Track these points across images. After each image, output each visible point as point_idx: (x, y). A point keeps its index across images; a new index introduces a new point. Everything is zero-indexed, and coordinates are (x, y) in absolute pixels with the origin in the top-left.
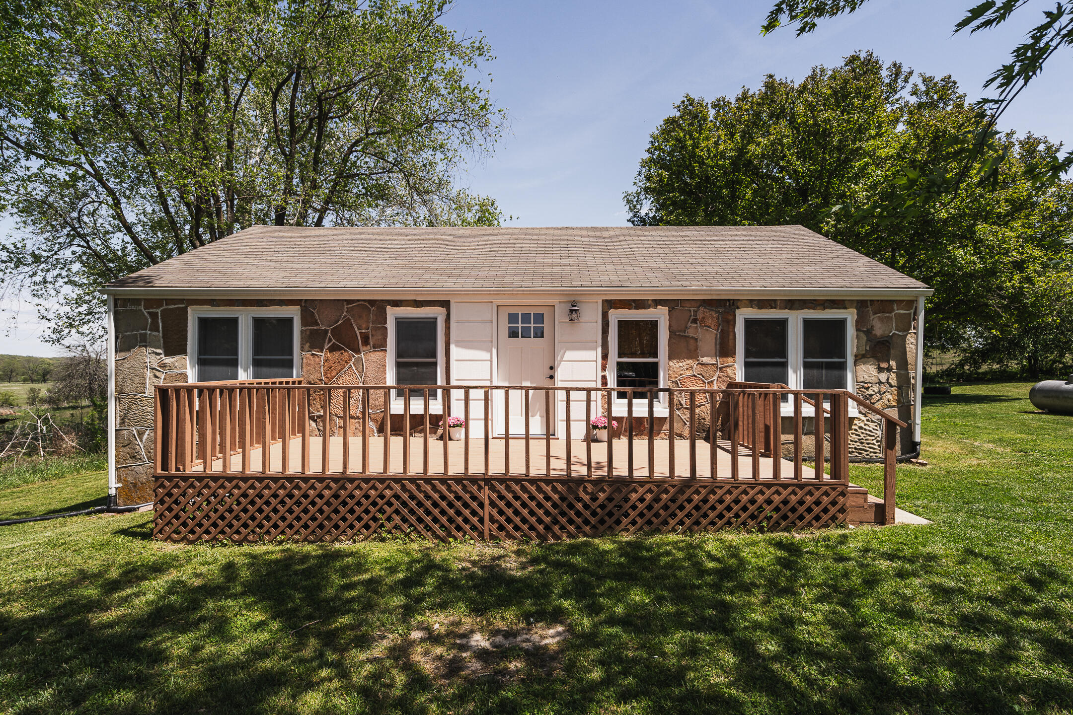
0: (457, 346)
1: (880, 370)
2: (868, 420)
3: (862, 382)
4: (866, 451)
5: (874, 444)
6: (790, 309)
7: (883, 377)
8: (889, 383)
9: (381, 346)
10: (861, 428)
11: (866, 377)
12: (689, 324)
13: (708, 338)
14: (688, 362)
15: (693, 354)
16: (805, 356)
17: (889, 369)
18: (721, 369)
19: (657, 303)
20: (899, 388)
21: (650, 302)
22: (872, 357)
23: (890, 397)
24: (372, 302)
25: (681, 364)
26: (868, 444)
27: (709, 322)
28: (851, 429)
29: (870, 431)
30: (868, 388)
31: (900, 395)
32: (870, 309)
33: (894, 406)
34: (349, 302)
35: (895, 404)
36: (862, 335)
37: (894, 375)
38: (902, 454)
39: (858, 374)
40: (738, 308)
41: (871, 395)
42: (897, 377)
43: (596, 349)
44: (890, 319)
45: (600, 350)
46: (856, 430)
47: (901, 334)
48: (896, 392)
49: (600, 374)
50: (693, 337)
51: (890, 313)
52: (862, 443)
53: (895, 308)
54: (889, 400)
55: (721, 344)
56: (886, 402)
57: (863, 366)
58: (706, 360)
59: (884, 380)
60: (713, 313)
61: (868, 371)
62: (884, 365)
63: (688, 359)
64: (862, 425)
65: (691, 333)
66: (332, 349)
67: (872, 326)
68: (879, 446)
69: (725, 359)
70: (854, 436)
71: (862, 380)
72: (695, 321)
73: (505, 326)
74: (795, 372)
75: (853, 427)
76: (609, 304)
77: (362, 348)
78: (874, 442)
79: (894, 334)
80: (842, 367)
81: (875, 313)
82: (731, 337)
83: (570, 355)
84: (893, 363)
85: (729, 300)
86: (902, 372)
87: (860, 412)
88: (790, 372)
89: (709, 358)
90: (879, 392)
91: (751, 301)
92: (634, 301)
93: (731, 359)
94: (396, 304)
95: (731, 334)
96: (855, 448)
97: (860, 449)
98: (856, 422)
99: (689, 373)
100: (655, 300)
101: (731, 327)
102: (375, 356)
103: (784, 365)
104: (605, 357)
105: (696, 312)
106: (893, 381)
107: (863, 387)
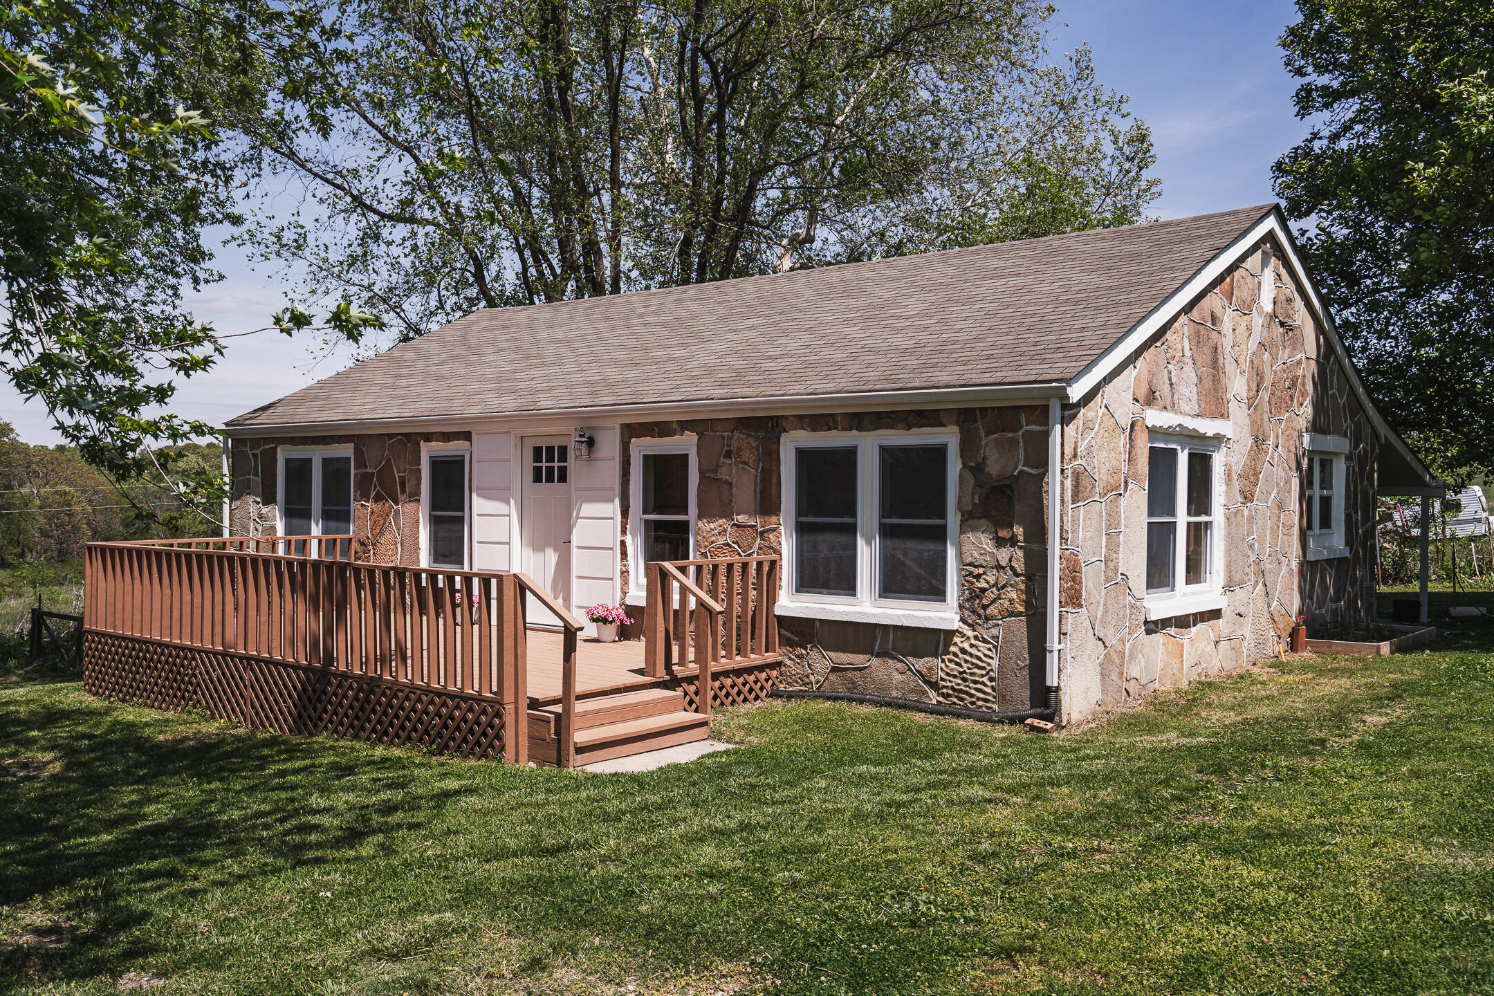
0: (478, 495)
1: (1000, 543)
2: (976, 638)
3: (970, 564)
4: (972, 696)
5: (983, 684)
6: (859, 429)
7: (1003, 555)
8: (1012, 568)
9: (415, 496)
10: (963, 651)
11: (976, 555)
12: (722, 459)
13: (744, 484)
14: (721, 522)
15: (726, 512)
16: (883, 514)
17: (1013, 541)
18: (762, 533)
19: (685, 425)
20: (1029, 578)
21: (675, 426)
22: (985, 517)
23: (1014, 595)
24: (408, 436)
25: (712, 526)
26: (975, 682)
27: (746, 455)
28: (949, 653)
29: (979, 658)
30: (978, 577)
31: (1029, 591)
32: (980, 425)
33: (1020, 614)
34: (390, 436)
35: (1022, 609)
36: (968, 474)
37: (1020, 553)
38: (1032, 707)
39: (964, 549)
40: (785, 431)
41: (983, 590)
42: (1026, 557)
43: (612, 501)
44: (1014, 442)
45: (617, 501)
46: (955, 655)
47: (1034, 472)
48: (1023, 587)
49: (619, 538)
50: (726, 481)
51: (1016, 430)
52: (965, 680)
53: (1024, 421)
54: (1011, 601)
55: (761, 492)
56: (1007, 603)
57: (970, 535)
58: (741, 519)
59: (1003, 563)
60: (751, 440)
61: (980, 544)
62: (1003, 533)
63: (721, 518)
64: (966, 646)
65: (723, 474)
66: (378, 499)
67: (985, 458)
68: (993, 688)
69: (767, 518)
70: (952, 666)
71: (969, 560)
72: (728, 454)
73: (530, 465)
74: (869, 543)
75: (952, 649)
76: (632, 431)
77: (401, 498)
78: (985, 679)
79: (1021, 471)
80: (940, 535)
81: (988, 433)
82: (774, 481)
83: (587, 509)
84: (1019, 530)
85: (771, 418)
86: (1036, 547)
87: (963, 620)
88: (861, 543)
89: (746, 517)
90: (996, 585)
91: (801, 417)
92: (656, 424)
93: (774, 519)
94: (428, 437)
95: (775, 475)
96: (953, 688)
97: (961, 691)
98: (957, 639)
99: (721, 541)
100: (680, 422)
101: (774, 463)
102: (410, 507)
103: (851, 530)
104: (625, 513)
105: (730, 438)
106: (1019, 566)
107: (971, 573)
